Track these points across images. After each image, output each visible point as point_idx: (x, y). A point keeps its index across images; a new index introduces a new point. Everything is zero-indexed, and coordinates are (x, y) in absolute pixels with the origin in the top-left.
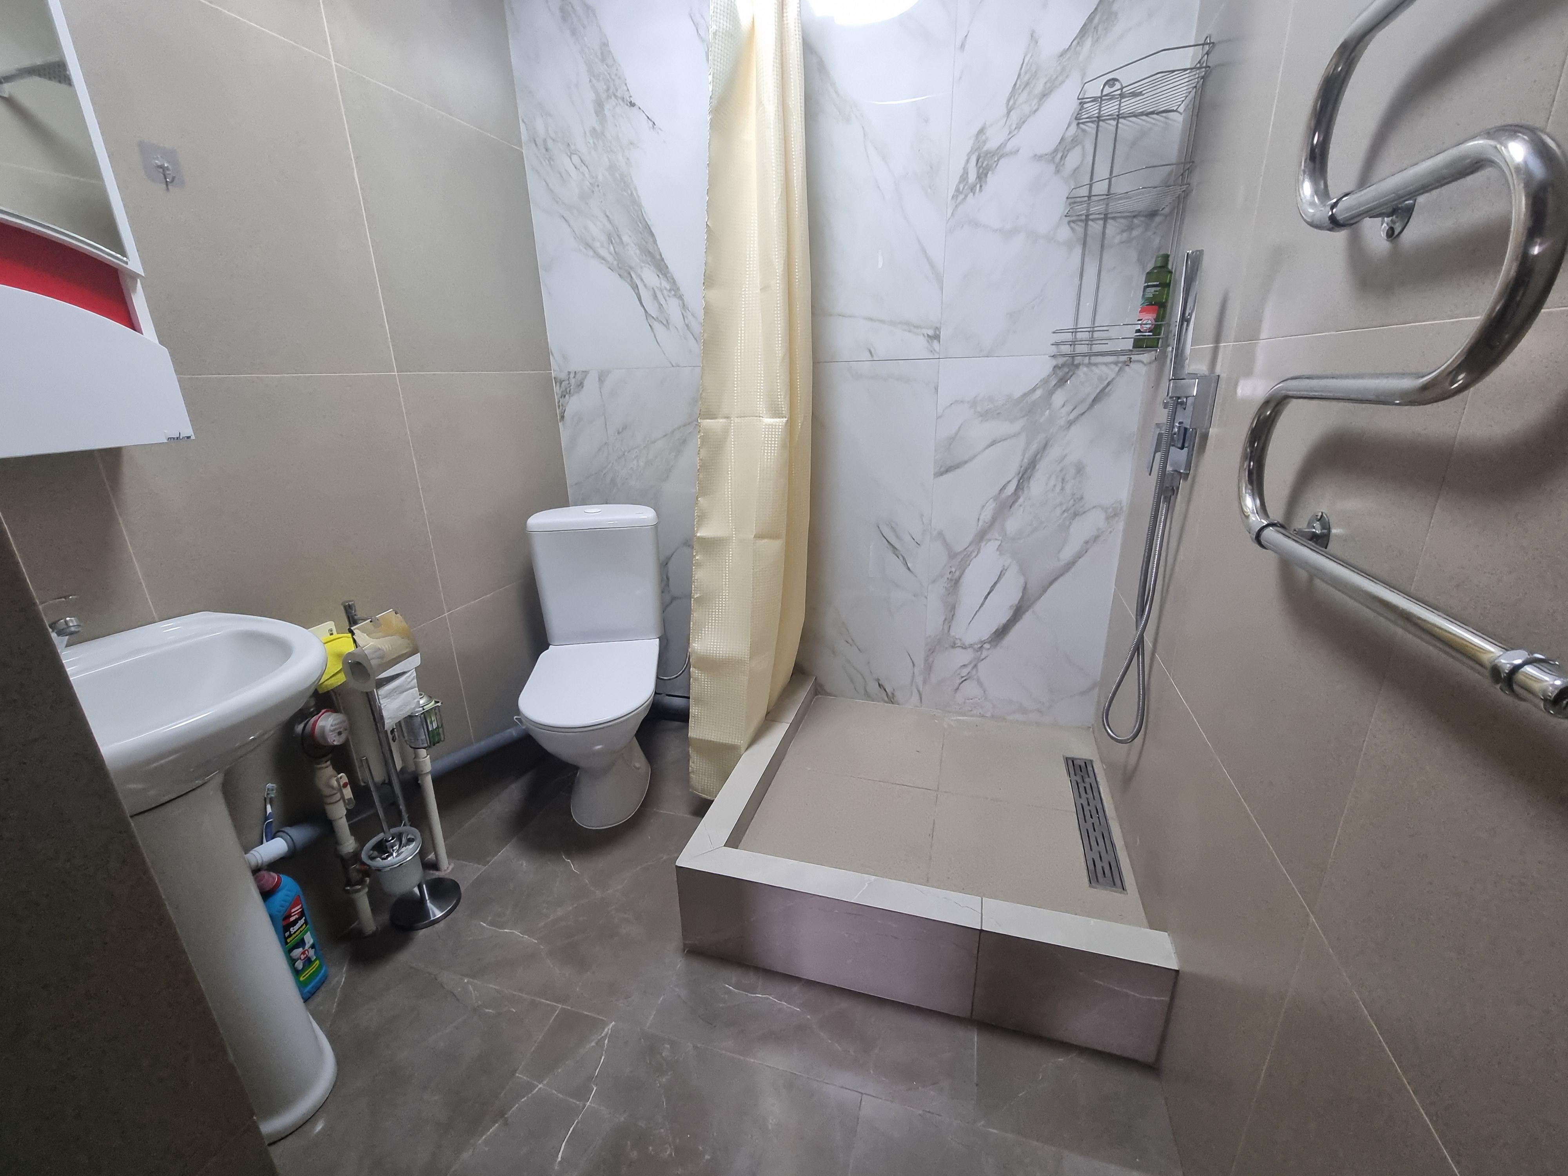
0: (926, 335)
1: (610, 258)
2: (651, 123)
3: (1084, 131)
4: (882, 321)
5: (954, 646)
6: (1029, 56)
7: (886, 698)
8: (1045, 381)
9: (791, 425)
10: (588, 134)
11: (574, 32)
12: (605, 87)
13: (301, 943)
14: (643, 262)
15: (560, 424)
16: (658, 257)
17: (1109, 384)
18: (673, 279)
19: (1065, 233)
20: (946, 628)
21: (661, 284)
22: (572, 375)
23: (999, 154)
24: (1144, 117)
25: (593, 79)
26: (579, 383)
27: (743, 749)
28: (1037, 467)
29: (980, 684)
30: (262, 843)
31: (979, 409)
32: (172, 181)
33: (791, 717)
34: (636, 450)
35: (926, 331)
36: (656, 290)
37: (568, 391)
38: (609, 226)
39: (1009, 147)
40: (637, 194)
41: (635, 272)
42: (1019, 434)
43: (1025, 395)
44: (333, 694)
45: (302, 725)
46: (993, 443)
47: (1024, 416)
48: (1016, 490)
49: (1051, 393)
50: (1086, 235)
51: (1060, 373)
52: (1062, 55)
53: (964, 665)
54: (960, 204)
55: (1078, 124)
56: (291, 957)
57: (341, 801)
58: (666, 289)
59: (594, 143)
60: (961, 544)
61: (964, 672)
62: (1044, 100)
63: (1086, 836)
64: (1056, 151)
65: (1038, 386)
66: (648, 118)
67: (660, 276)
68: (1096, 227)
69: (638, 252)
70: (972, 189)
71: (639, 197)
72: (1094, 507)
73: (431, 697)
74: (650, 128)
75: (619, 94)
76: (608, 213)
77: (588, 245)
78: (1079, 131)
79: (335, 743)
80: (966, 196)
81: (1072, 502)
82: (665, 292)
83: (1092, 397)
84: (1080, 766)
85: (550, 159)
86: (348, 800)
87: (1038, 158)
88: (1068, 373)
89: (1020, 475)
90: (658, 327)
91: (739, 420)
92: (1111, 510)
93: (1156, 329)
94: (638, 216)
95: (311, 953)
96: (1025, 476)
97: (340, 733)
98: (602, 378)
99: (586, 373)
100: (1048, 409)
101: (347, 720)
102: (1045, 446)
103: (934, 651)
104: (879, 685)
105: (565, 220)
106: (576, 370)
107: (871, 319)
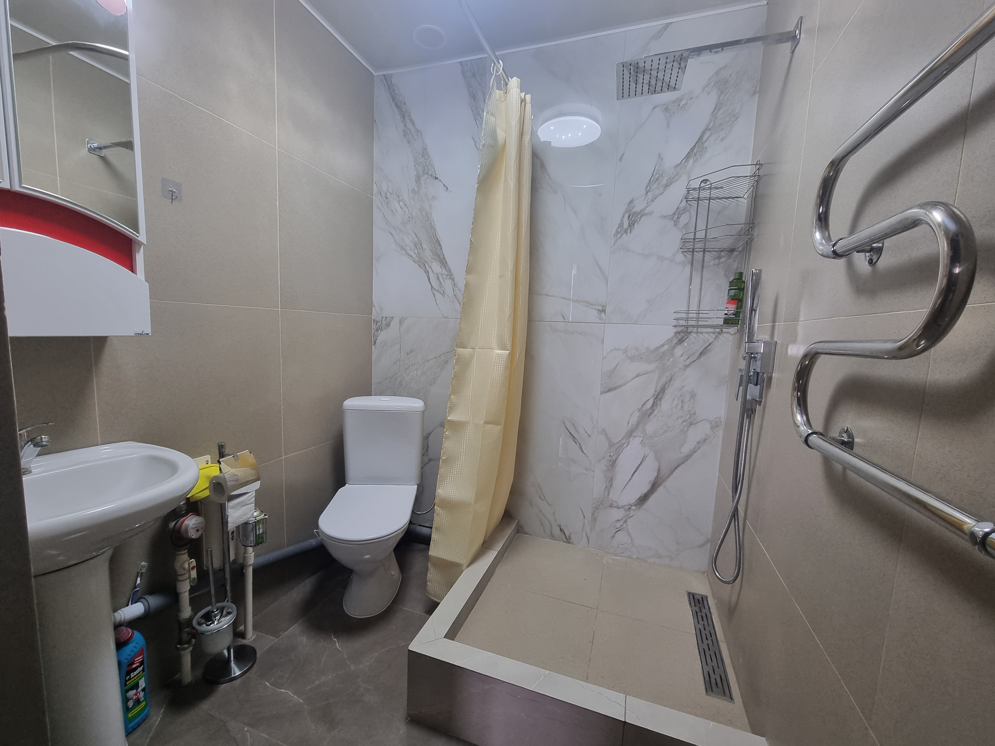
0: (597, 309)
1: (414, 256)
2: (445, 188)
3: (690, 205)
4: (570, 300)
5: (611, 506)
6: (658, 166)
7: (565, 539)
8: (670, 341)
9: (512, 355)
10: (410, 191)
11: (409, 142)
12: (423, 170)
13: (136, 686)
14: (433, 259)
15: (373, 347)
16: (442, 257)
17: (709, 345)
18: (449, 269)
19: (680, 257)
20: (606, 494)
21: (442, 271)
22: (384, 319)
23: (641, 214)
24: (724, 200)
25: (416, 165)
26: (388, 324)
27: (464, 567)
28: (666, 392)
29: (629, 534)
30: (128, 605)
31: (629, 354)
32: (176, 198)
33: (499, 547)
34: (417, 365)
35: (596, 307)
36: (439, 274)
37: (380, 328)
38: (416, 239)
39: (646, 211)
40: (434, 223)
41: (428, 264)
42: (654, 371)
43: (657, 348)
44: (199, 503)
45: (174, 523)
46: (638, 376)
47: (657, 361)
48: (652, 405)
49: (674, 348)
50: (693, 260)
51: (679, 337)
52: (676, 166)
53: (618, 520)
54: (618, 239)
55: (687, 201)
56: (126, 696)
57: (188, 580)
58: (445, 274)
59: (413, 196)
60: (616, 439)
61: (618, 525)
62: (666, 188)
63: (703, 653)
64: (674, 214)
65: (665, 343)
66: (444, 185)
67: (442, 267)
68: (698, 256)
69: (431, 254)
70: (626, 232)
71: (434, 225)
72: (703, 420)
73: (262, 511)
74: (444, 191)
75: (430, 173)
76: (416, 232)
77: (403, 248)
78: (687, 204)
79: (193, 537)
80: (622, 235)
81: (688, 416)
82: (444, 276)
83: (700, 352)
84: (698, 600)
85: (388, 203)
86: (193, 579)
87: (664, 217)
88: (683, 337)
89: (655, 396)
90: (438, 295)
91: (480, 350)
92: (713, 423)
93: (737, 314)
94: (433, 236)
95: (142, 694)
96: (659, 397)
97: (198, 530)
98: (401, 322)
99: (392, 318)
100: (672, 357)
101: (204, 524)
102: (671, 380)
103: (598, 509)
104: (561, 529)
105: (392, 235)
106: (387, 316)
107: (564, 298)
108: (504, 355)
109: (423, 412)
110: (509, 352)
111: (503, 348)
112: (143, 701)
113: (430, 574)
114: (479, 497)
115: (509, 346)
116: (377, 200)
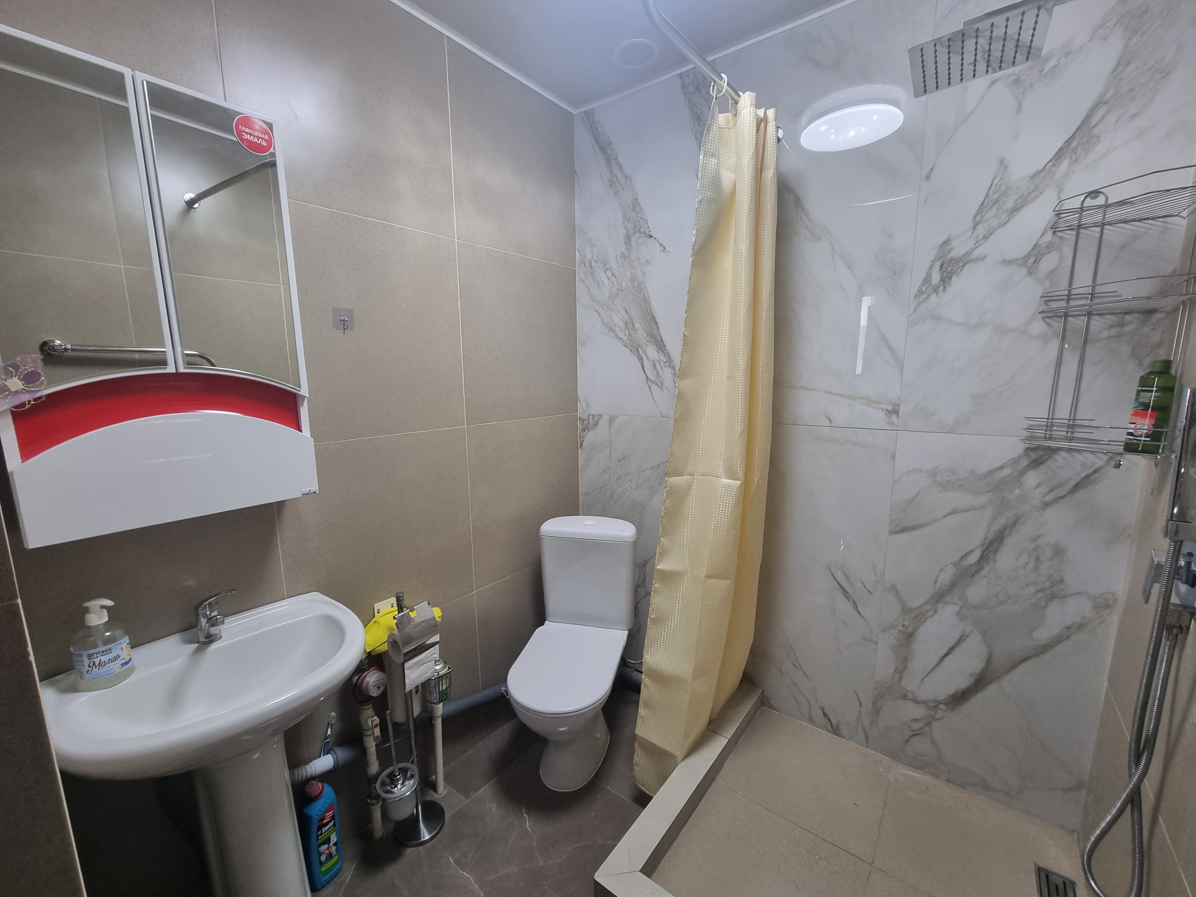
0: (885, 410)
1: (625, 338)
2: (662, 248)
3: (1061, 238)
4: (842, 395)
5: (905, 697)
6: (998, 179)
7: (831, 729)
8: (1015, 461)
9: (745, 487)
10: (619, 257)
11: (616, 194)
12: (633, 226)
13: (328, 841)
14: (648, 342)
15: (580, 450)
16: (659, 339)
17: (1095, 472)
18: (669, 354)
19: (1039, 327)
20: (897, 677)
21: (659, 357)
22: (591, 417)
23: (965, 260)
24: (1136, 223)
25: (626, 223)
26: (595, 423)
27: (679, 759)
28: (1005, 541)
29: (934, 744)
30: (320, 757)
31: (939, 478)
32: (347, 328)
33: (730, 731)
34: (630, 475)
35: (883, 406)
36: (656, 362)
37: (587, 427)
38: (626, 317)
39: (976, 254)
41: (642, 349)
42: (984, 507)
43: (990, 473)
45: (356, 678)
46: (954, 512)
47: (989, 491)
48: (979, 560)
49: (1023, 473)
50: (1064, 330)
51: (1034, 456)
52: (1035, 175)
53: (916, 719)
54: (922, 302)
55: (1054, 232)
56: (318, 851)
57: (372, 736)
58: (663, 361)
59: (622, 262)
60: (915, 603)
61: (916, 726)
62: (1014, 214)
64: (1028, 256)
65: (1005, 465)
66: (661, 244)
67: (660, 352)
68: (1078, 323)
69: (645, 335)
70: (936, 290)
71: (649, 297)
72: (1077, 593)
73: (445, 665)
74: (661, 251)
75: (642, 230)
76: (626, 308)
77: (611, 330)
78: (1056, 238)
79: (374, 695)
80: (929, 296)
81: (1048, 584)
82: (662, 364)
83: (1074, 482)
84: (1056, 886)
85: (593, 274)
86: (377, 737)
87: (1008, 262)
88: (1041, 456)
89: (985, 546)
90: (654, 388)
91: (701, 478)
92: (1101, 600)
94: (647, 311)
96: (991, 549)
97: (379, 688)
98: (612, 420)
99: (601, 416)
100: (1018, 487)
101: (385, 679)
102: (1015, 523)
103: (882, 697)
104: (824, 714)
105: (598, 313)
106: (595, 413)
107: (830, 393)
108: (734, 487)
109: (635, 543)
110: (741, 482)
111: (732, 475)
112: (335, 856)
113: (637, 756)
114: (699, 673)
115: (740, 473)
116: (580, 272)
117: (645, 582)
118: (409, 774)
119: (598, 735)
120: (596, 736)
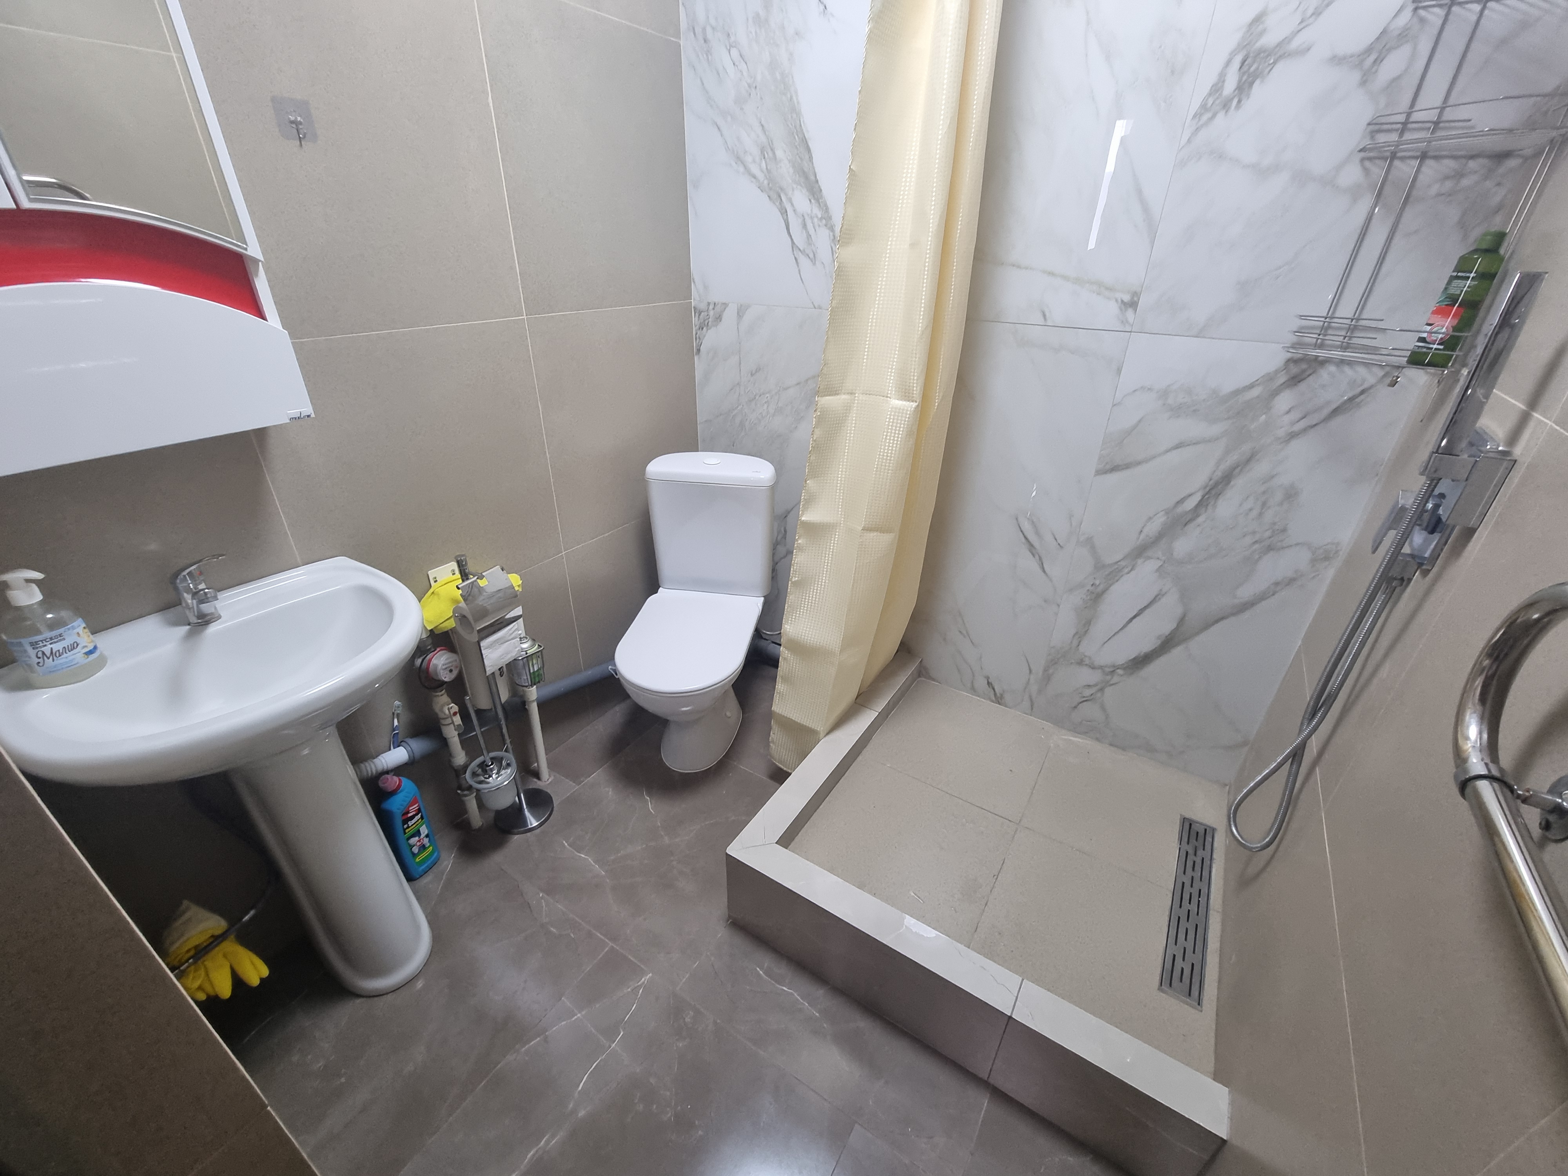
0: (1120, 301)
1: (760, 176)
2: (822, 7)
3: (1422, 20)
4: (1065, 278)
5: (1081, 663)
7: (993, 698)
8: (1270, 378)
9: (922, 411)
10: (750, 21)
14: (796, 183)
15: (696, 358)
16: (812, 178)
17: (1363, 392)
18: (826, 205)
19: (1353, 174)
20: (1075, 641)
21: (811, 210)
22: (711, 307)
23: (1279, 53)
26: (717, 316)
27: (822, 735)
28: (1232, 483)
29: (1103, 708)
30: (390, 750)
31: (1170, 401)
33: (881, 704)
34: (768, 395)
35: (1119, 296)
36: (806, 217)
37: (706, 324)
38: (763, 139)
39: (1295, 44)
40: (797, 99)
41: (786, 194)
42: (1217, 439)
43: (1237, 392)
44: (450, 632)
45: (420, 660)
46: (1180, 445)
47: (1228, 418)
48: (1197, 506)
49: (1275, 393)
50: (1384, 181)
51: (1294, 370)
53: (1089, 686)
54: (1202, 126)
55: (1416, 9)
56: (408, 843)
57: (453, 726)
58: (817, 217)
59: (756, 33)
60: (1109, 559)
61: (1087, 692)
63: (1176, 922)
64: (1369, 50)
65: (1257, 383)
67: (812, 201)
68: (1405, 170)
69: (791, 170)
70: (1226, 106)
71: (798, 103)
72: (1298, 544)
74: (821, 13)
76: (763, 122)
77: (739, 159)
78: (1415, 20)
79: (446, 680)
80: (1214, 115)
81: (1268, 534)
82: (816, 220)
83: (1334, 406)
84: (1197, 833)
85: (708, 52)
86: (457, 725)
87: (1337, 60)
88: (1304, 371)
89: (1208, 489)
90: (803, 261)
91: (864, 398)
92: (1321, 551)
94: (795, 127)
95: (426, 841)
96: (1213, 492)
97: (451, 671)
98: (741, 312)
99: (725, 305)
100: (1264, 414)
101: (458, 660)
102: (1249, 460)
103: (1056, 663)
104: (988, 683)
105: (719, 130)
106: (716, 301)
107: (1051, 274)
108: (907, 410)
109: (773, 488)
110: (917, 404)
111: (906, 396)
112: (429, 847)
113: (774, 734)
114: (848, 643)
115: (917, 391)
116: (686, 50)
117: (785, 538)
118: (504, 763)
119: (728, 714)
120: (726, 714)
